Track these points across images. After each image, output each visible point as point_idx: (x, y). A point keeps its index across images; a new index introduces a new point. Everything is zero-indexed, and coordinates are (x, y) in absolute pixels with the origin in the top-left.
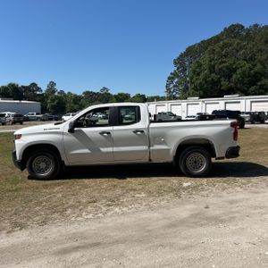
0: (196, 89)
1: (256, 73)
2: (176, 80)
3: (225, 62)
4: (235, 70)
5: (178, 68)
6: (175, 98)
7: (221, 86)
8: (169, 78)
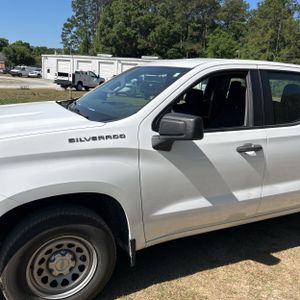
0: (107, 44)
1: (175, 33)
2: (75, 29)
3: (142, 15)
4: (153, 27)
5: (78, 14)
6: (74, 53)
7: (137, 44)
8: (66, 25)
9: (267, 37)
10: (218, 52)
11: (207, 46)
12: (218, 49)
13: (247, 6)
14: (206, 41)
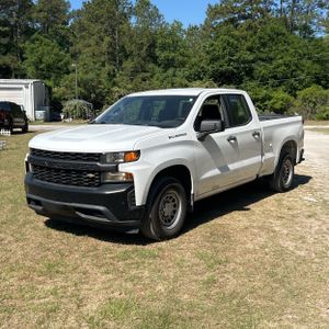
9: (104, 46)
10: (41, 66)
11: (23, 59)
12: (41, 62)
13: (67, 5)
14: (22, 52)
